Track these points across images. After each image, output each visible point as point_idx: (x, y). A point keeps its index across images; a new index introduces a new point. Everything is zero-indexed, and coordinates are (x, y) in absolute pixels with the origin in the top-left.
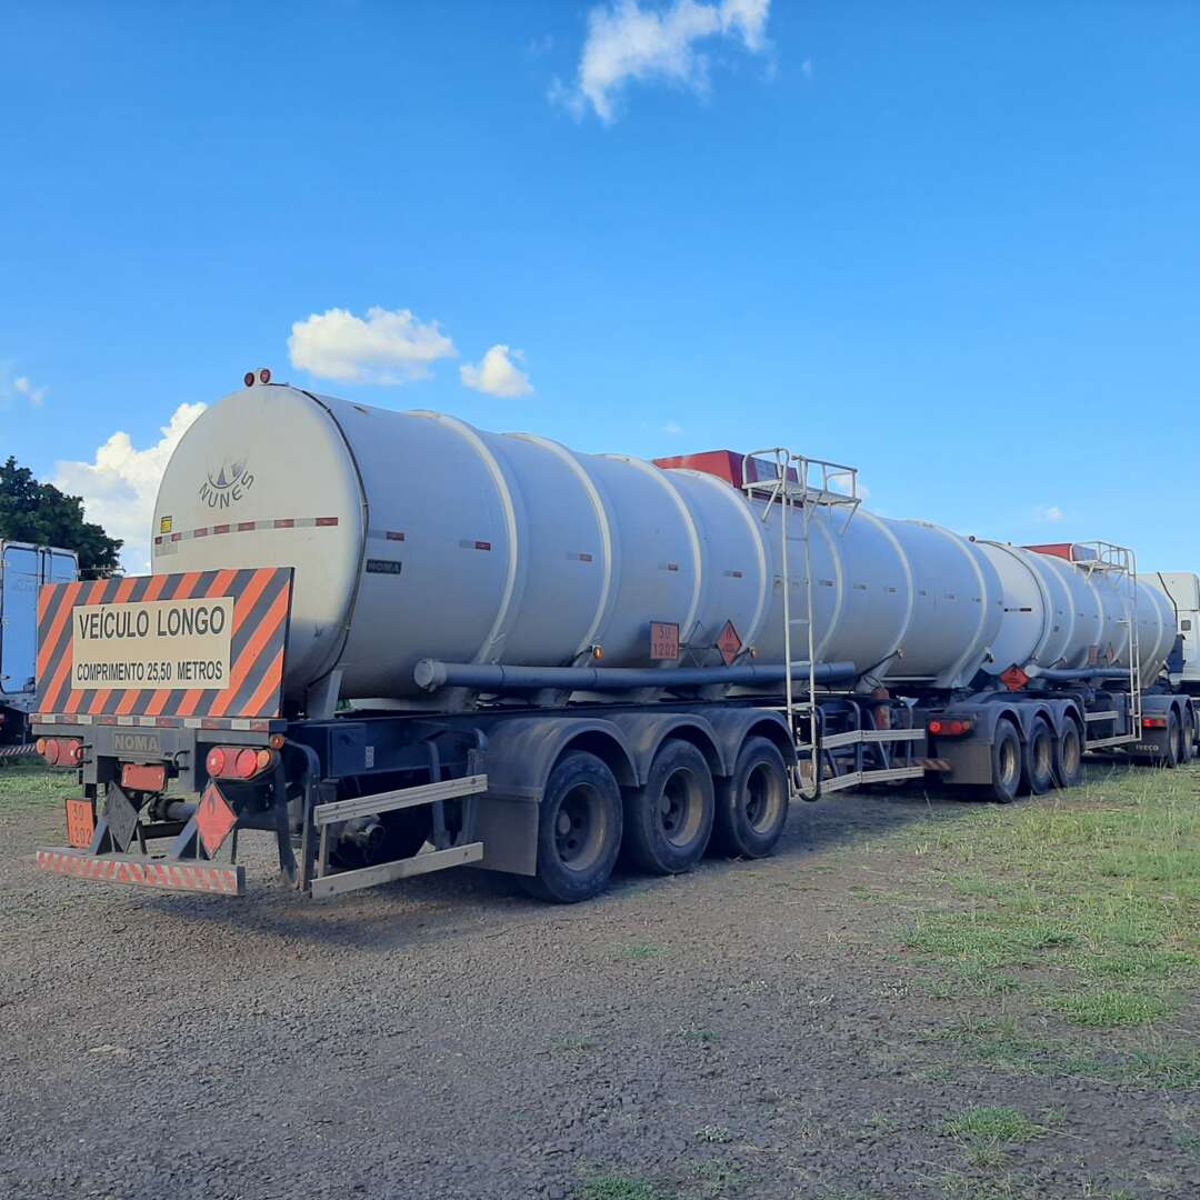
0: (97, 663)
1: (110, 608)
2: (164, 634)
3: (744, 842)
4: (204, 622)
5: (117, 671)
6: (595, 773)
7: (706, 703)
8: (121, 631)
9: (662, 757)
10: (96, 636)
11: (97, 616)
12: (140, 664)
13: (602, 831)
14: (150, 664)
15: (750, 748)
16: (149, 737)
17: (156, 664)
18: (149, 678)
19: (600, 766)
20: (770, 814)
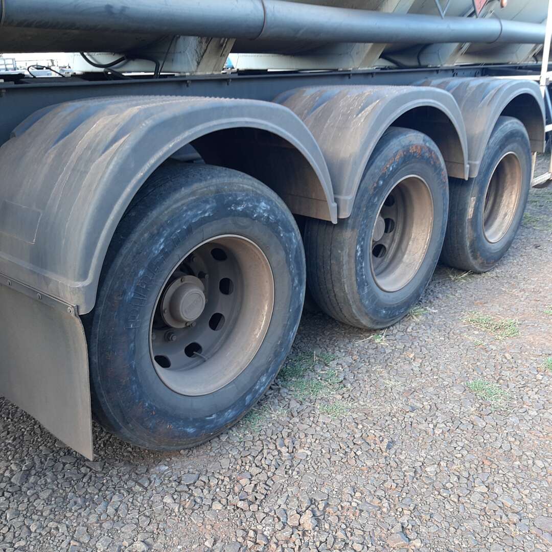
3: (475, 258)
6: (245, 214)
7: (432, 71)
9: (379, 162)
13: (266, 308)
15: (499, 134)
19: (258, 198)
20: (506, 215)
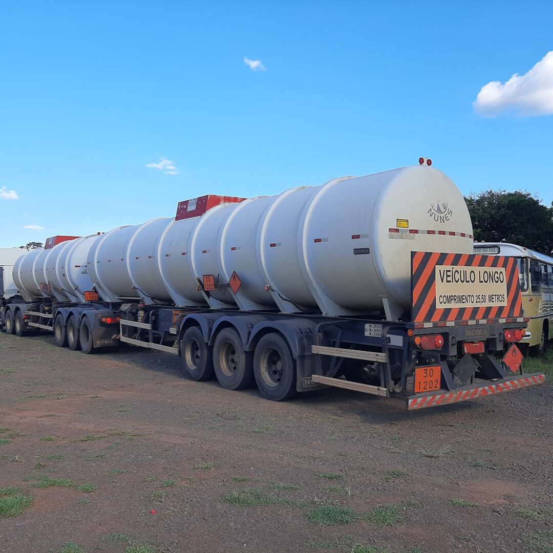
0: (451, 295)
1: (456, 268)
2: (482, 282)
4: (497, 278)
5: (461, 299)
8: (462, 280)
10: (450, 281)
11: (450, 271)
12: (472, 296)
14: (477, 296)
16: (483, 329)
17: (479, 296)
18: (477, 302)
